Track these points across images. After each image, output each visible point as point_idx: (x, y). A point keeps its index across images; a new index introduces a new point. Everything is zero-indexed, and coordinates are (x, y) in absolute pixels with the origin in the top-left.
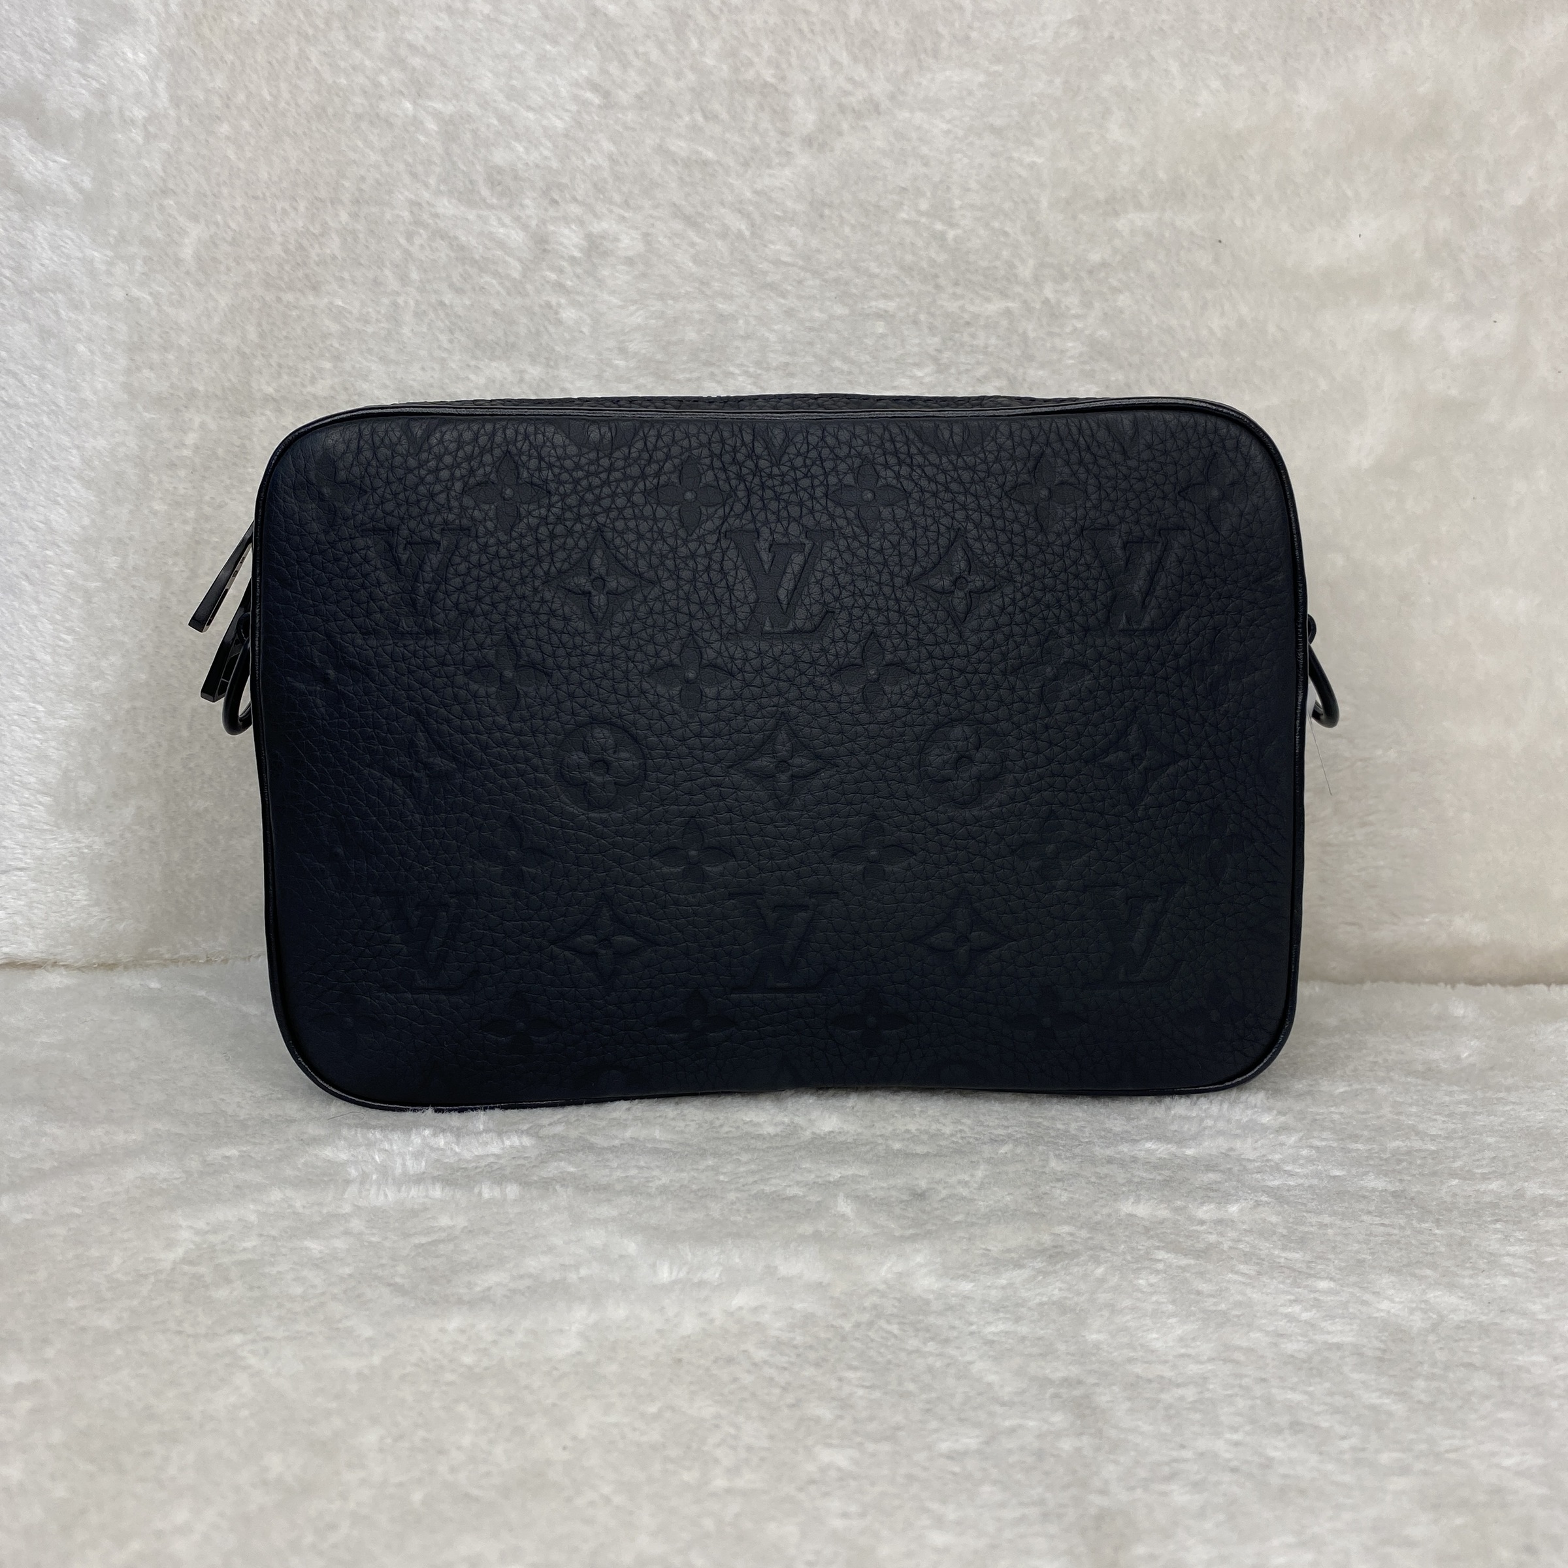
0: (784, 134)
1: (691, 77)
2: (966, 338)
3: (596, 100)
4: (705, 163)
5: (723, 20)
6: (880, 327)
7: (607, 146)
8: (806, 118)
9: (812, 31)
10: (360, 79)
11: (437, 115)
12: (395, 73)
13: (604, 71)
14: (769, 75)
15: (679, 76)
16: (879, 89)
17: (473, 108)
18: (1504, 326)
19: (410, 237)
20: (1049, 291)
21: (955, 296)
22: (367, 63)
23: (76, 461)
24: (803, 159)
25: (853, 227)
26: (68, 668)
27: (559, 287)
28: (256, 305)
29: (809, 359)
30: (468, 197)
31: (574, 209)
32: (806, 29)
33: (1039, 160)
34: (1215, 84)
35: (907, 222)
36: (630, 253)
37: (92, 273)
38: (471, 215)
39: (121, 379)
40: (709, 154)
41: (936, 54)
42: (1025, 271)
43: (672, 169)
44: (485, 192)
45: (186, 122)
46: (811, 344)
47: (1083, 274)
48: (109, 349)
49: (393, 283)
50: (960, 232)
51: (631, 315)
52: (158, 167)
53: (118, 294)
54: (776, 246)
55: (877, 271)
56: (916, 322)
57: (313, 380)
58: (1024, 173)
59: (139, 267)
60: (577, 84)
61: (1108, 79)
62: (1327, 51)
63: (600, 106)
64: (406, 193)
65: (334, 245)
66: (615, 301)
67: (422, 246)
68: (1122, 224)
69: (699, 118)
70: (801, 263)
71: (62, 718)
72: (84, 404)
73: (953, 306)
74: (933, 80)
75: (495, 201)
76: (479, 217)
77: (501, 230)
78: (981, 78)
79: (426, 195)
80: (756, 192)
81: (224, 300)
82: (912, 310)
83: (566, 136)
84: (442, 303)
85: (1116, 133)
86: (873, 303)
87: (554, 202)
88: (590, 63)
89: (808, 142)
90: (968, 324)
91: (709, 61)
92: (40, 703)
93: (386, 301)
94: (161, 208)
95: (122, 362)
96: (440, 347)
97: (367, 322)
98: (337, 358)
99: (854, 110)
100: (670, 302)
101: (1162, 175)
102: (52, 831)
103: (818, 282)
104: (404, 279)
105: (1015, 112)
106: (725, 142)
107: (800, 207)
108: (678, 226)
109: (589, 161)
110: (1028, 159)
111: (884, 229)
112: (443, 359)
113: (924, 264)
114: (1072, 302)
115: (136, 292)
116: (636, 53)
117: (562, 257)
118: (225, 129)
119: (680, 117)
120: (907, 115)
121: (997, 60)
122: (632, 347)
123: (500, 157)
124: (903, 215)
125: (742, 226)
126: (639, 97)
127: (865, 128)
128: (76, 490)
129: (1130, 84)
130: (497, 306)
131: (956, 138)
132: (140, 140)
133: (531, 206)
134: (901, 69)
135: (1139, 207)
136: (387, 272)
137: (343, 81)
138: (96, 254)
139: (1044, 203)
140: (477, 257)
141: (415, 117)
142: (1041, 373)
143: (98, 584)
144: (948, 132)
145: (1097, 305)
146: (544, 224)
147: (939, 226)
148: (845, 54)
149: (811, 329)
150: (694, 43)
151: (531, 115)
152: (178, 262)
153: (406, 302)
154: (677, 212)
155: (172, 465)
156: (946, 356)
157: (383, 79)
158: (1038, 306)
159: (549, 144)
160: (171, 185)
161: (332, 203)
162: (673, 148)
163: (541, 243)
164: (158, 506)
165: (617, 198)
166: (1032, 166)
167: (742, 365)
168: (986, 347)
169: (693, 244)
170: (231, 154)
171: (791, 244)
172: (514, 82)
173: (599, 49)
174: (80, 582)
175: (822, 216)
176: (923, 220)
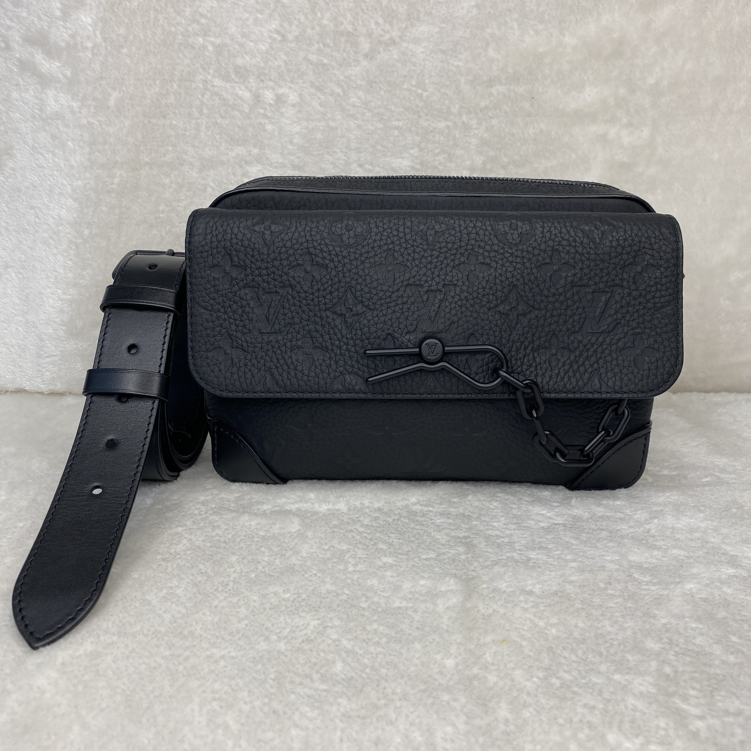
0: (356, 53)
1: (318, 28)
2: (431, 137)
3: (279, 38)
4: (324, 65)
5: (331, 5)
6: (396, 133)
7: (284, 57)
8: (365, 46)
9: (367, 10)
10: (180, 28)
11: (213, 44)
12: (195, 26)
13: (281, 26)
14: (350, 28)
15: (313, 28)
16: (395, 34)
17: (228, 41)
18: (646, 133)
19: (203, 95)
20: (464, 118)
21: (427, 120)
22: (183, 21)
23: (70, 190)
24: (364, 63)
25: (385, 91)
26: (70, 275)
27: (265, 116)
28: (141, 125)
29: (368, 146)
30: (226, 78)
31: (271, 84)
32: (365, 9)
33: (460, 64)
34: (532, 33)
35: (407, 89)
36: (294, 102)
37: (73, 112)
38: (228, 86)
39: (87, 156)
40: (326, 61)
41: (418, 19)
42: (455, 110)
43: (310, 67)
44: (233, 76)
45: (109, 48)
46: (368, 139)
47: (478, 111)
48: (81, 144)
49: (196, 114)
50: (428, 93)
51: (294, 127)
52: (98, 67)
53: (84, 121)
54: (354, 100)
55: (395, 109)
56: (410, 131)
57: (164, 155)
58: (454, 69)
59: (92, 110)
60: (270, 31)
61: (489, 31)
62: (577, 20)
63: (280, 41)
64: (201, 77)
65: (172, 99)
66: (288, 122)
67: (208, 99)
68: (494, 90)
69: (321, 46)
70: (363, 106)
71: (69, 295)
72: (72, 167)
73: (425, 124)
74: (417, 30)
75: (238, 80)
76: (231, 86)
77: (240, 92)
78: (437, 30)
79: (209, 77)
80: (345, 77)
81: (127, 123)
82: (409, 126)
83: (266, 53)
84: (217, 123)
85: (491, 53)
86: (393, 123)
87: (262, 81)
88: (276, 22)
89: (366, 56)
90: (432, 131)
91: (325, 22)
92: (60, 289)
93: (194, 121)
94: (100, 85)
95: (87, 149)
96: (216, 141)
97: (186, 130)
98: (174, 146)
99: (385, 43)
100: (310, 122)
101: (510, 71)
102: (66, 341)
103: (371, 114)
104: (201, 112)
105: (450, 44)
106: (332, 56)
107: (363, 83)
108: (313, 90)
109: (276, 64)
110: (456, 63)
111: (398, 92)
112: (218, 146)
113: (414, 107)
114: (474, 122)
115: (91, 120)
116: (295, 18)
117: (266, 103)
118: (125, 51)
119: (313, 45)
120: (407, 45)
121: (443, 22)
122: (295, 141)
123: (239, 61)
124: (405, 86)
125: (339, 90)
126: (297, 37)
127: (390, 50)
128: (70, 202)
129: (497, 32)
130: (240, 124)
131: (427, 54)
132: (90, 56)
133: (252, 81)
134: (404, 26)
135: (501, 83)
136: (194, 110)
137: (173, 29)
138: (74, 104)
139: (463, 81)
140: (231, 103)
141: (203, 45)
142: (461, 152)
143: (81, 241)
144: (423, 52)
145: (483, 124)
146: (258, 90)
147: (420, 91)
148: (381, 19)
149: (368, 133)
150: (319, 15)
151: (252, 44)
152: (108, 107)
153: (202, 122)
154: (312, 85)
155: (109, 192)
156: (423, 145)
157: (190, 29)
158: (460, 124)
159: (260, 56)
160: (104, 75)
161: (170, 81)
162: (310, 58)
163: (257, 98)
164: (104, 209)
165: (288, 79)
166: (458, 67)
167: (340, 148)
168: (439, 141)
169: (319, 98)
170: (128, 62)
171: (359, 98)
172: (244, 30)
173: (280, 16)
174: (74, 240)
175: (372, 87)
176: (413, 88)
